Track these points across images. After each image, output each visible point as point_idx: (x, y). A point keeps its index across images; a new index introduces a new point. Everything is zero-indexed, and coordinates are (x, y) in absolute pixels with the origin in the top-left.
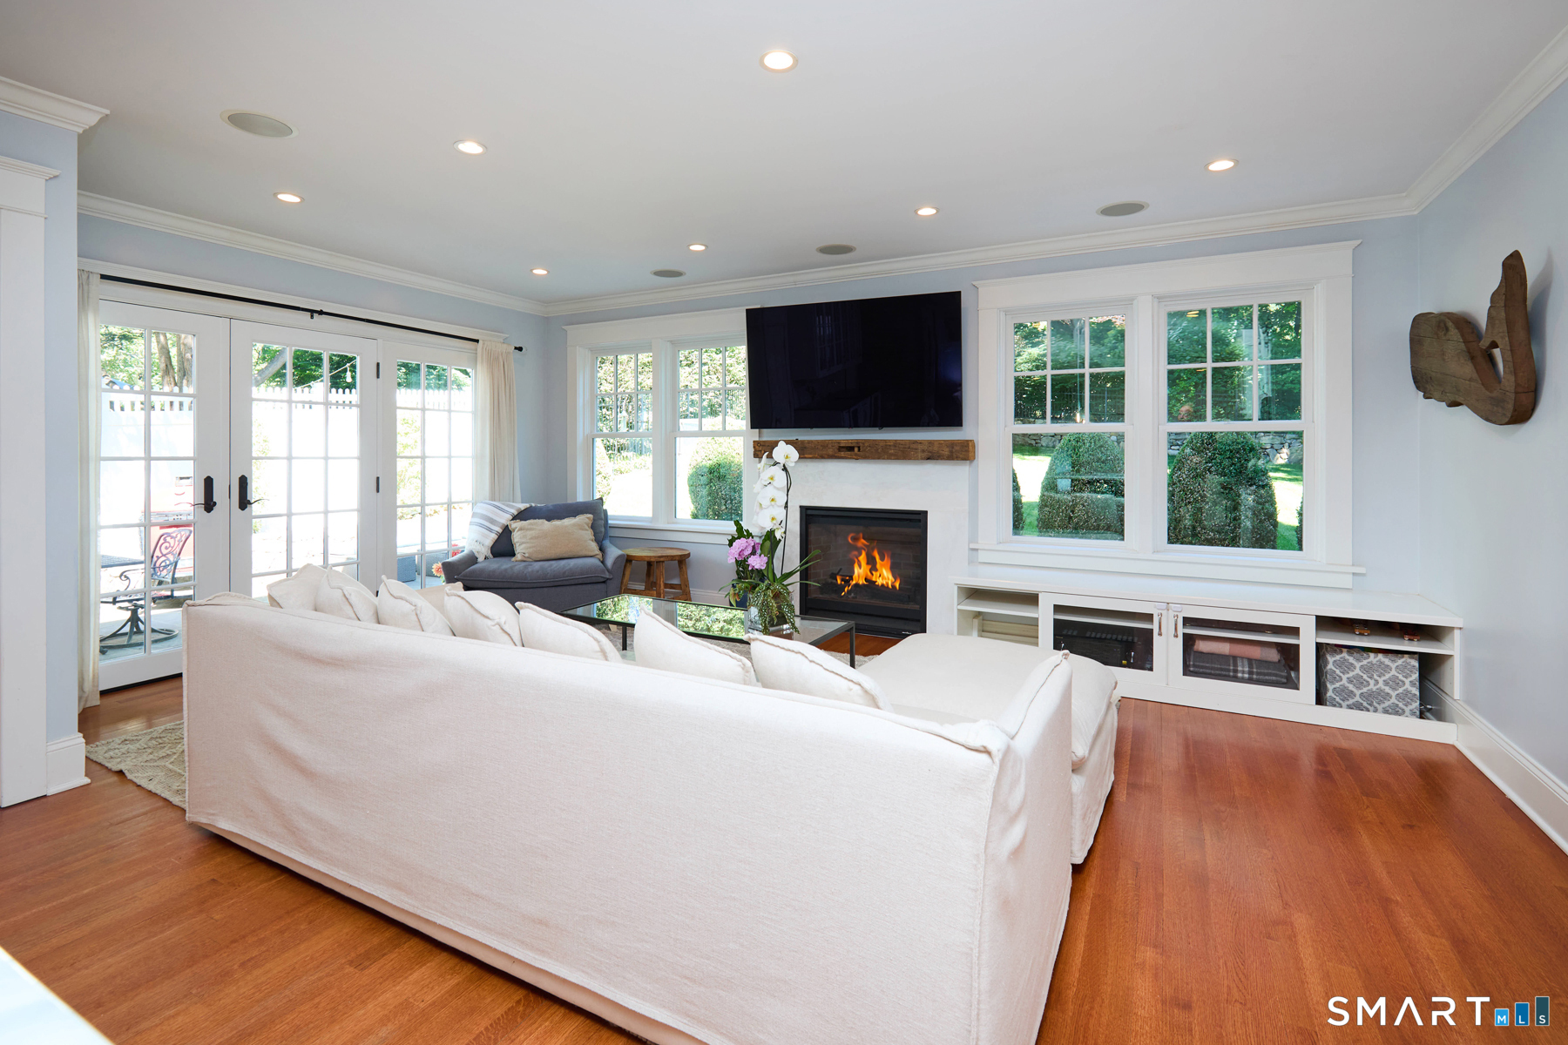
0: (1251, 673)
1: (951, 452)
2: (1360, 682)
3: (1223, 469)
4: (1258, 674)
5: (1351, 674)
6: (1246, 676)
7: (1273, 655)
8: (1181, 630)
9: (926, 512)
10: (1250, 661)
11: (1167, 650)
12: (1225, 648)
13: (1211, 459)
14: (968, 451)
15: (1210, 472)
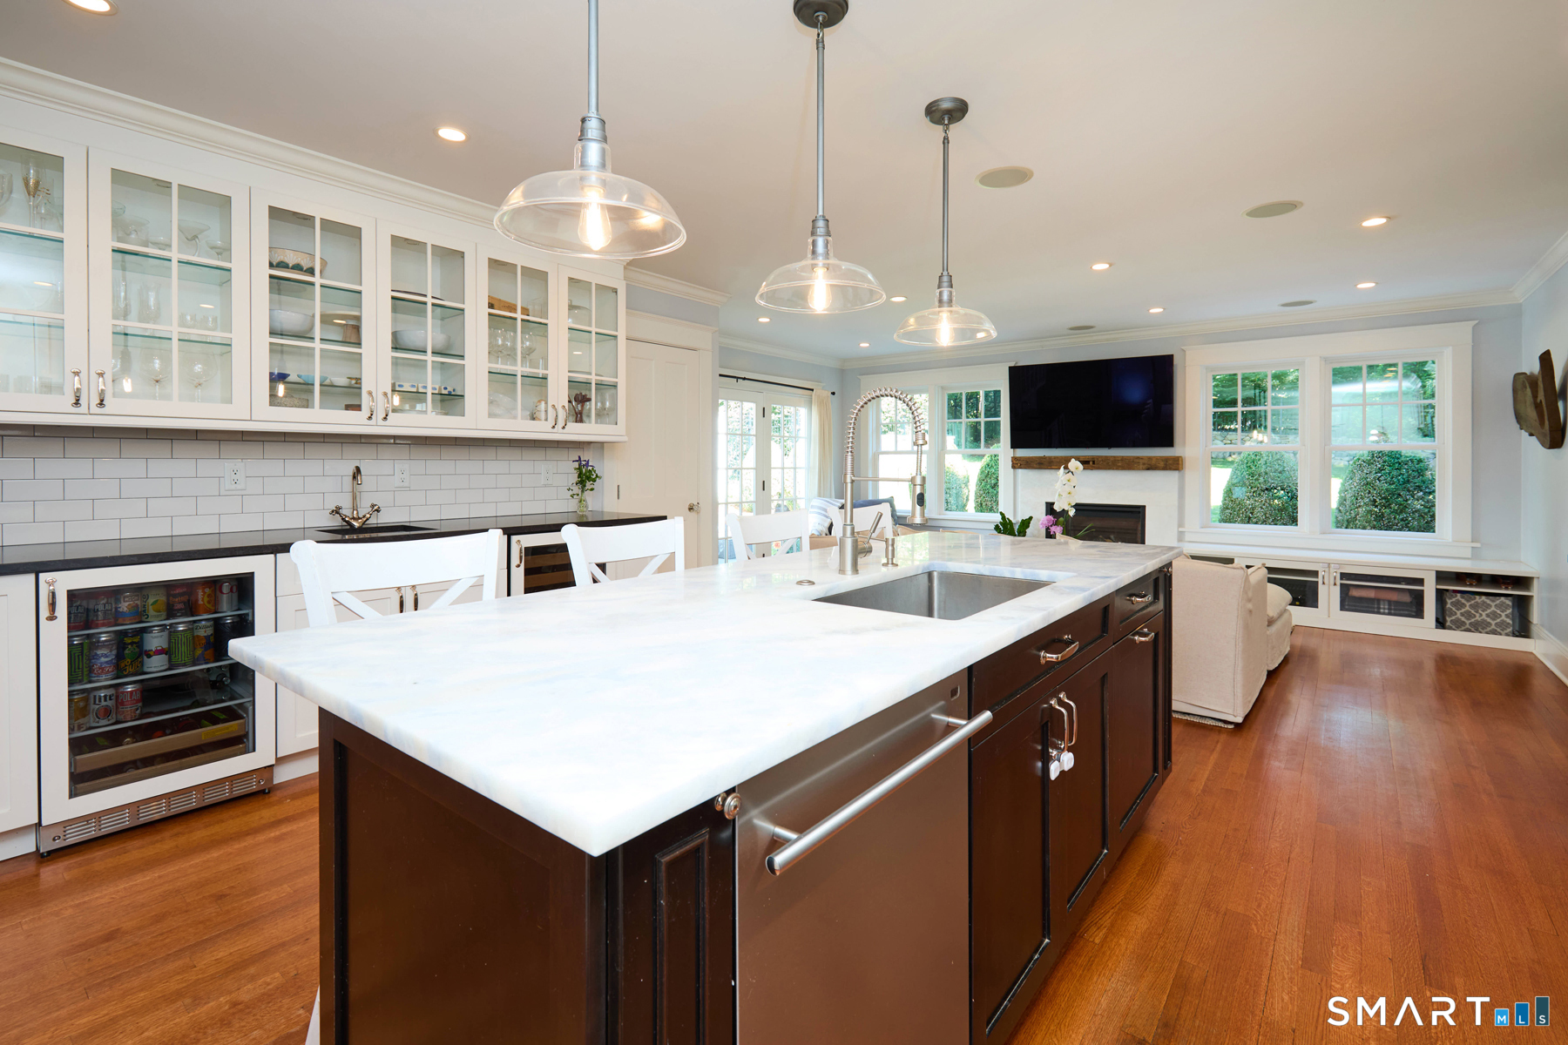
0: (1389, 609)
1: (1166, 464)
2: (1468, 615)
3: (1392, 478)
4: (1395, 610)
5: (1463, 610)
6: (1387, 611)
7: (1407, 598)
8: (1339, 582)
9: (1144, 507)
10: (1390, 602)
11: (1329, 594)
12: (1371, 594)
13: (1381, 470)
14: (1178, 464)
15: (1380, 481)
